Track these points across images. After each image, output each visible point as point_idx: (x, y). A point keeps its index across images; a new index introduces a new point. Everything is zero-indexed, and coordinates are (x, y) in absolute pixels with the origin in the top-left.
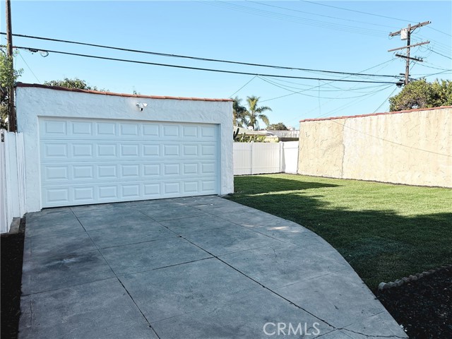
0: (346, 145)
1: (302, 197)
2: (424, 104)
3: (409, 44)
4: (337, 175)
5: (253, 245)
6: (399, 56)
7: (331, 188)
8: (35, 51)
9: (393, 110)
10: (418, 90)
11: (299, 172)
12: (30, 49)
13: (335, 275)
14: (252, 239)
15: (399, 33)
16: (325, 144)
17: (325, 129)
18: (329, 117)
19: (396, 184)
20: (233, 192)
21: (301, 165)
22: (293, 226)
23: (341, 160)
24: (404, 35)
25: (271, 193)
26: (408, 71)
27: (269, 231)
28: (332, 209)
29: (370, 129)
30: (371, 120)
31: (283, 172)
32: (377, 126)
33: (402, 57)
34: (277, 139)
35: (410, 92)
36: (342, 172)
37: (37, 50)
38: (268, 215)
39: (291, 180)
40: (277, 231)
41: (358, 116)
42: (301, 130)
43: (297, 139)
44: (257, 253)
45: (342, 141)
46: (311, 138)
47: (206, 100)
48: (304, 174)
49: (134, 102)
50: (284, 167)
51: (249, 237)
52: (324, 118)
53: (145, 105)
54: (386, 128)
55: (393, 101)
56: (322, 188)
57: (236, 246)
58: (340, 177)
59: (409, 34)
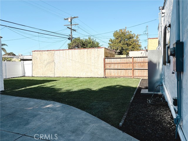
0: (56, 62)
1: (46, 88)
2: (80, 47)
3: (71, 24)
4: (52, 75)
5: (42, 120)
6: (69, 28)
7: (54, 82)
9: (69, 49)
10: (78, 42)
11: (33, 75)
13: (97, 125)
14: (39, 116)
15: (68, 19)
16: (46, 62)
17: (45, 55)
18: (47, 50)
19: (77, 77)
21: (34, 72)
22: (54, 103)
23: (54, 69)
24: (69, 20)
25: (28, 87)
26: (71, 34)
27: (44, 109)
28: (65, 91)
29: (66, 55)
30: (66, 52)
31: (24, 76)
32: (68, 54)
33: (70, 28)
34: (20, 60)
35: (75, 42)
36: (54, 74)
38: (36, 100)
39: (32, 80)
40: (48, 108)
41: (61, 50)
42: (33, 55)
43: (31, 60)
44: (49, 124)
45: (54, 61)
46: (38, 59)
48: (36, 76)
50: (24, 73)
51: (36, 116)
52: (44, 50)
54: (72, 56)
55: (69, 45)
56: (51, 82)
57: (32, 123)
58: (54, 76)
59: (71, 20)
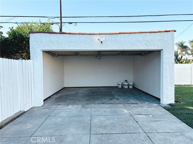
8: (71, 23)
12: (69, 23)
20: (173, 102)
37: (72, 23)
47: (150, 32)
49: (96, 37)
53: (104, 39)
